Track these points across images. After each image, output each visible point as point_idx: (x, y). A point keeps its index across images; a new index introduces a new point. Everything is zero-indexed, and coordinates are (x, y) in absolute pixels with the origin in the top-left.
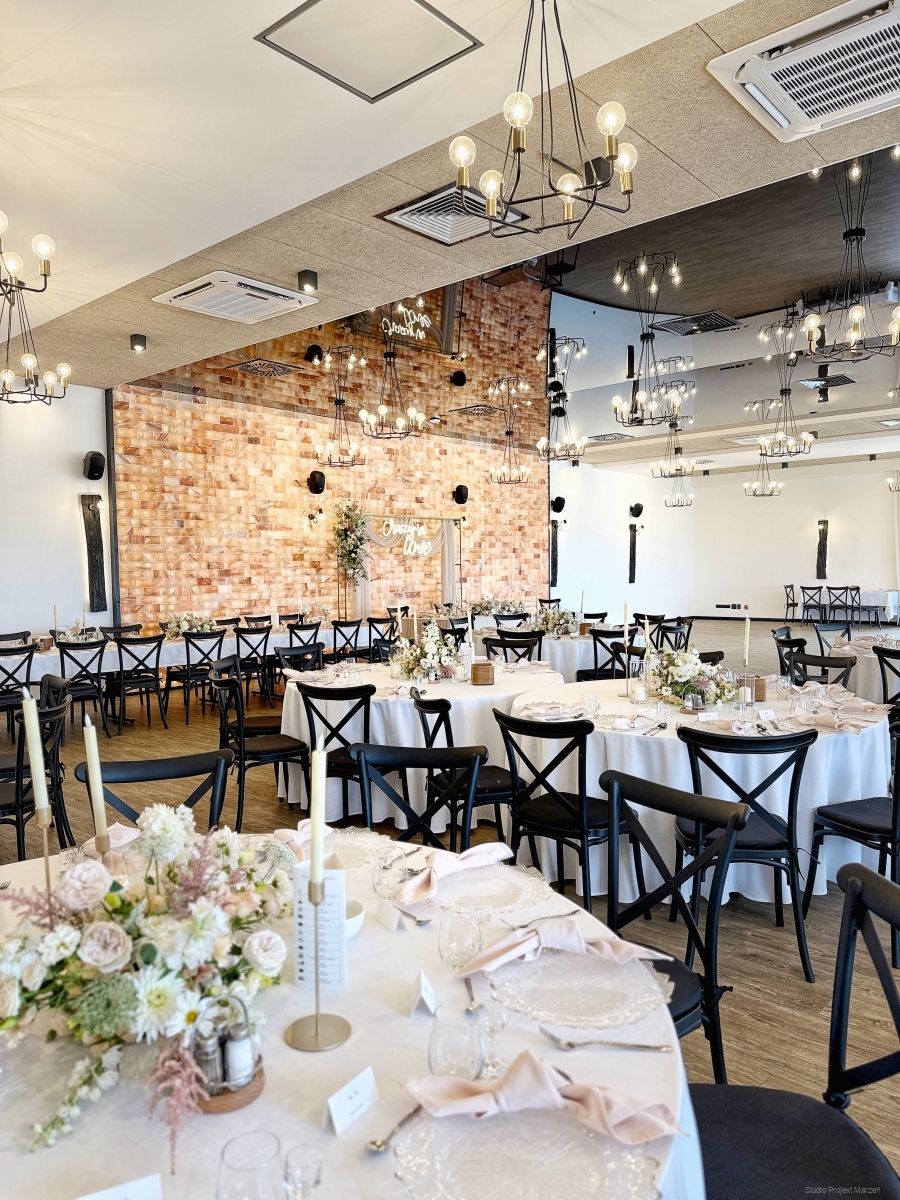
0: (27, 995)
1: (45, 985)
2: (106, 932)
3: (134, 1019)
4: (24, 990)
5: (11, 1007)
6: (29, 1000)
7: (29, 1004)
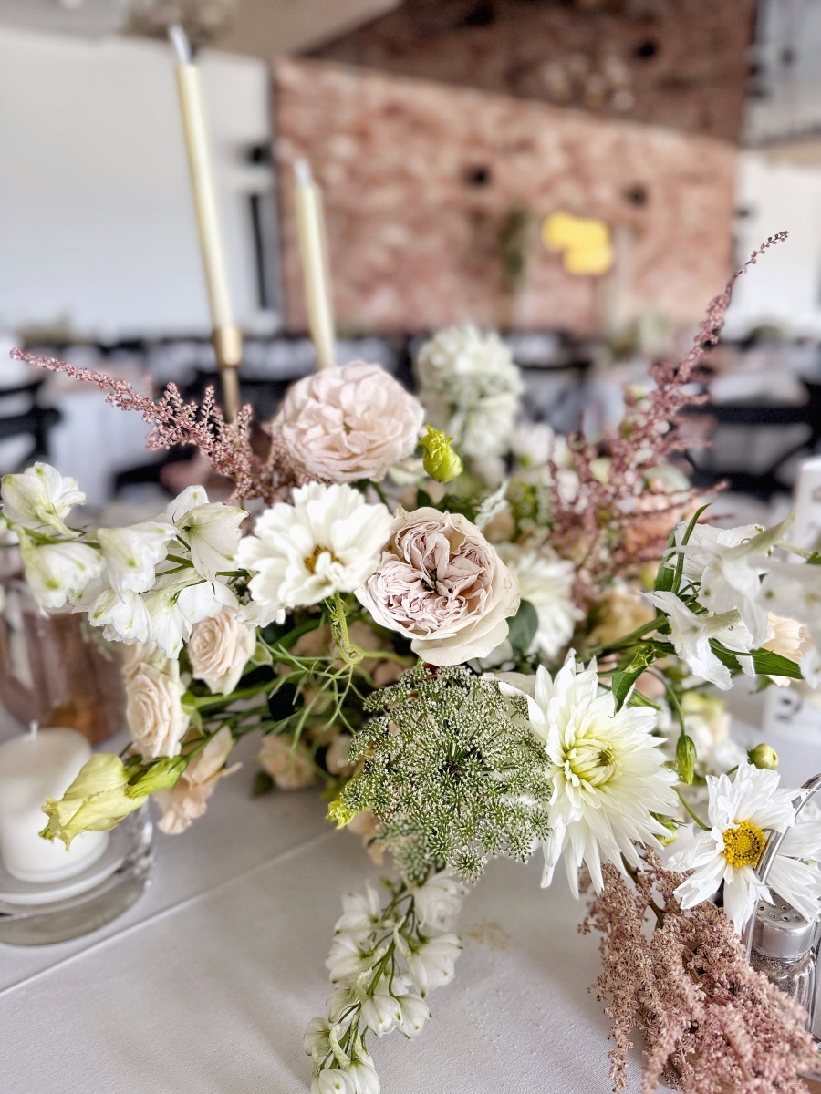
0: (204, 701)
1: (254, 677)
2: (437, 539)
3: (540, 821)
4: (198, 688)
5: (162, 732)
6: (208, 714)
7: (212, 727)
